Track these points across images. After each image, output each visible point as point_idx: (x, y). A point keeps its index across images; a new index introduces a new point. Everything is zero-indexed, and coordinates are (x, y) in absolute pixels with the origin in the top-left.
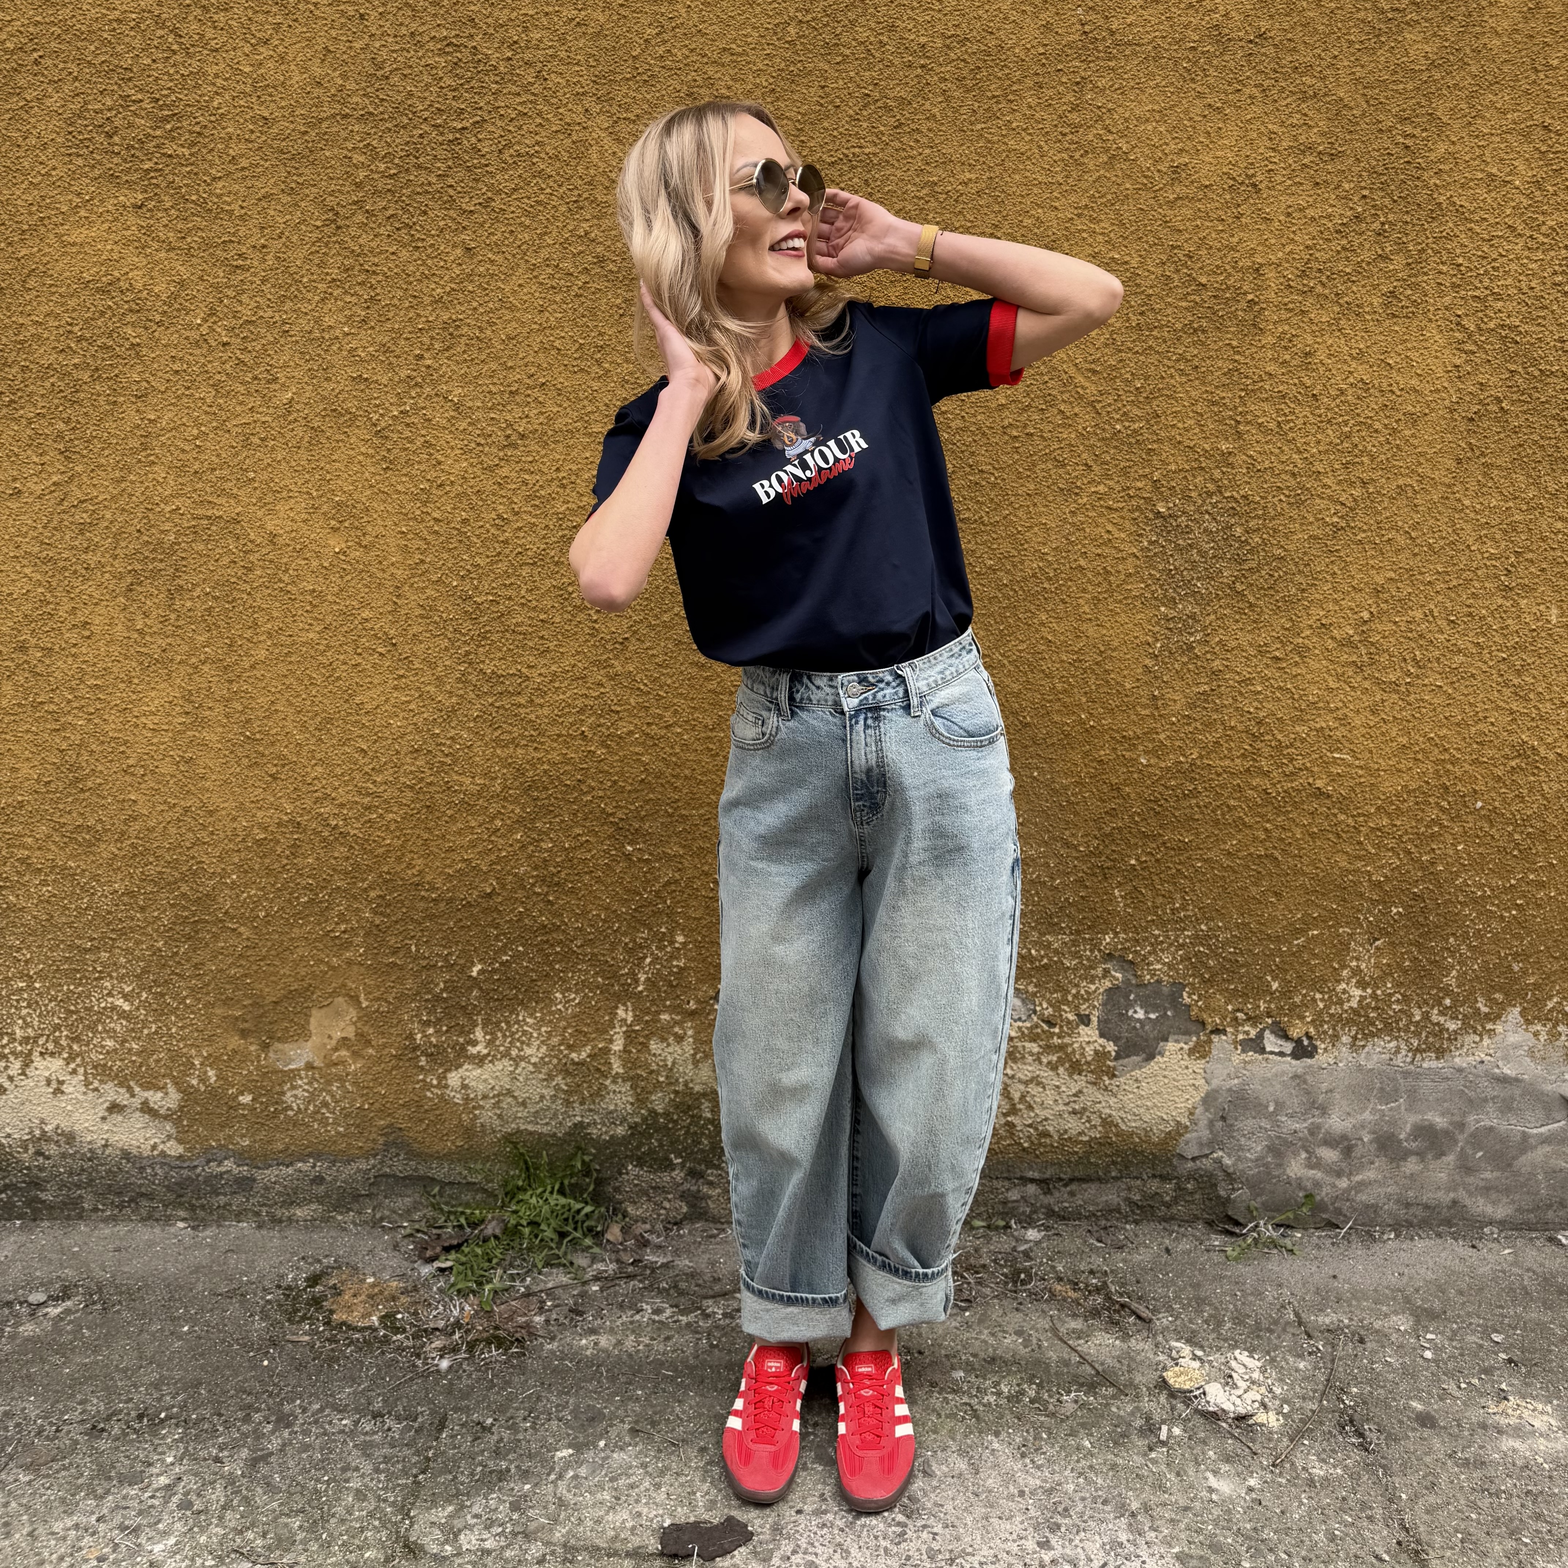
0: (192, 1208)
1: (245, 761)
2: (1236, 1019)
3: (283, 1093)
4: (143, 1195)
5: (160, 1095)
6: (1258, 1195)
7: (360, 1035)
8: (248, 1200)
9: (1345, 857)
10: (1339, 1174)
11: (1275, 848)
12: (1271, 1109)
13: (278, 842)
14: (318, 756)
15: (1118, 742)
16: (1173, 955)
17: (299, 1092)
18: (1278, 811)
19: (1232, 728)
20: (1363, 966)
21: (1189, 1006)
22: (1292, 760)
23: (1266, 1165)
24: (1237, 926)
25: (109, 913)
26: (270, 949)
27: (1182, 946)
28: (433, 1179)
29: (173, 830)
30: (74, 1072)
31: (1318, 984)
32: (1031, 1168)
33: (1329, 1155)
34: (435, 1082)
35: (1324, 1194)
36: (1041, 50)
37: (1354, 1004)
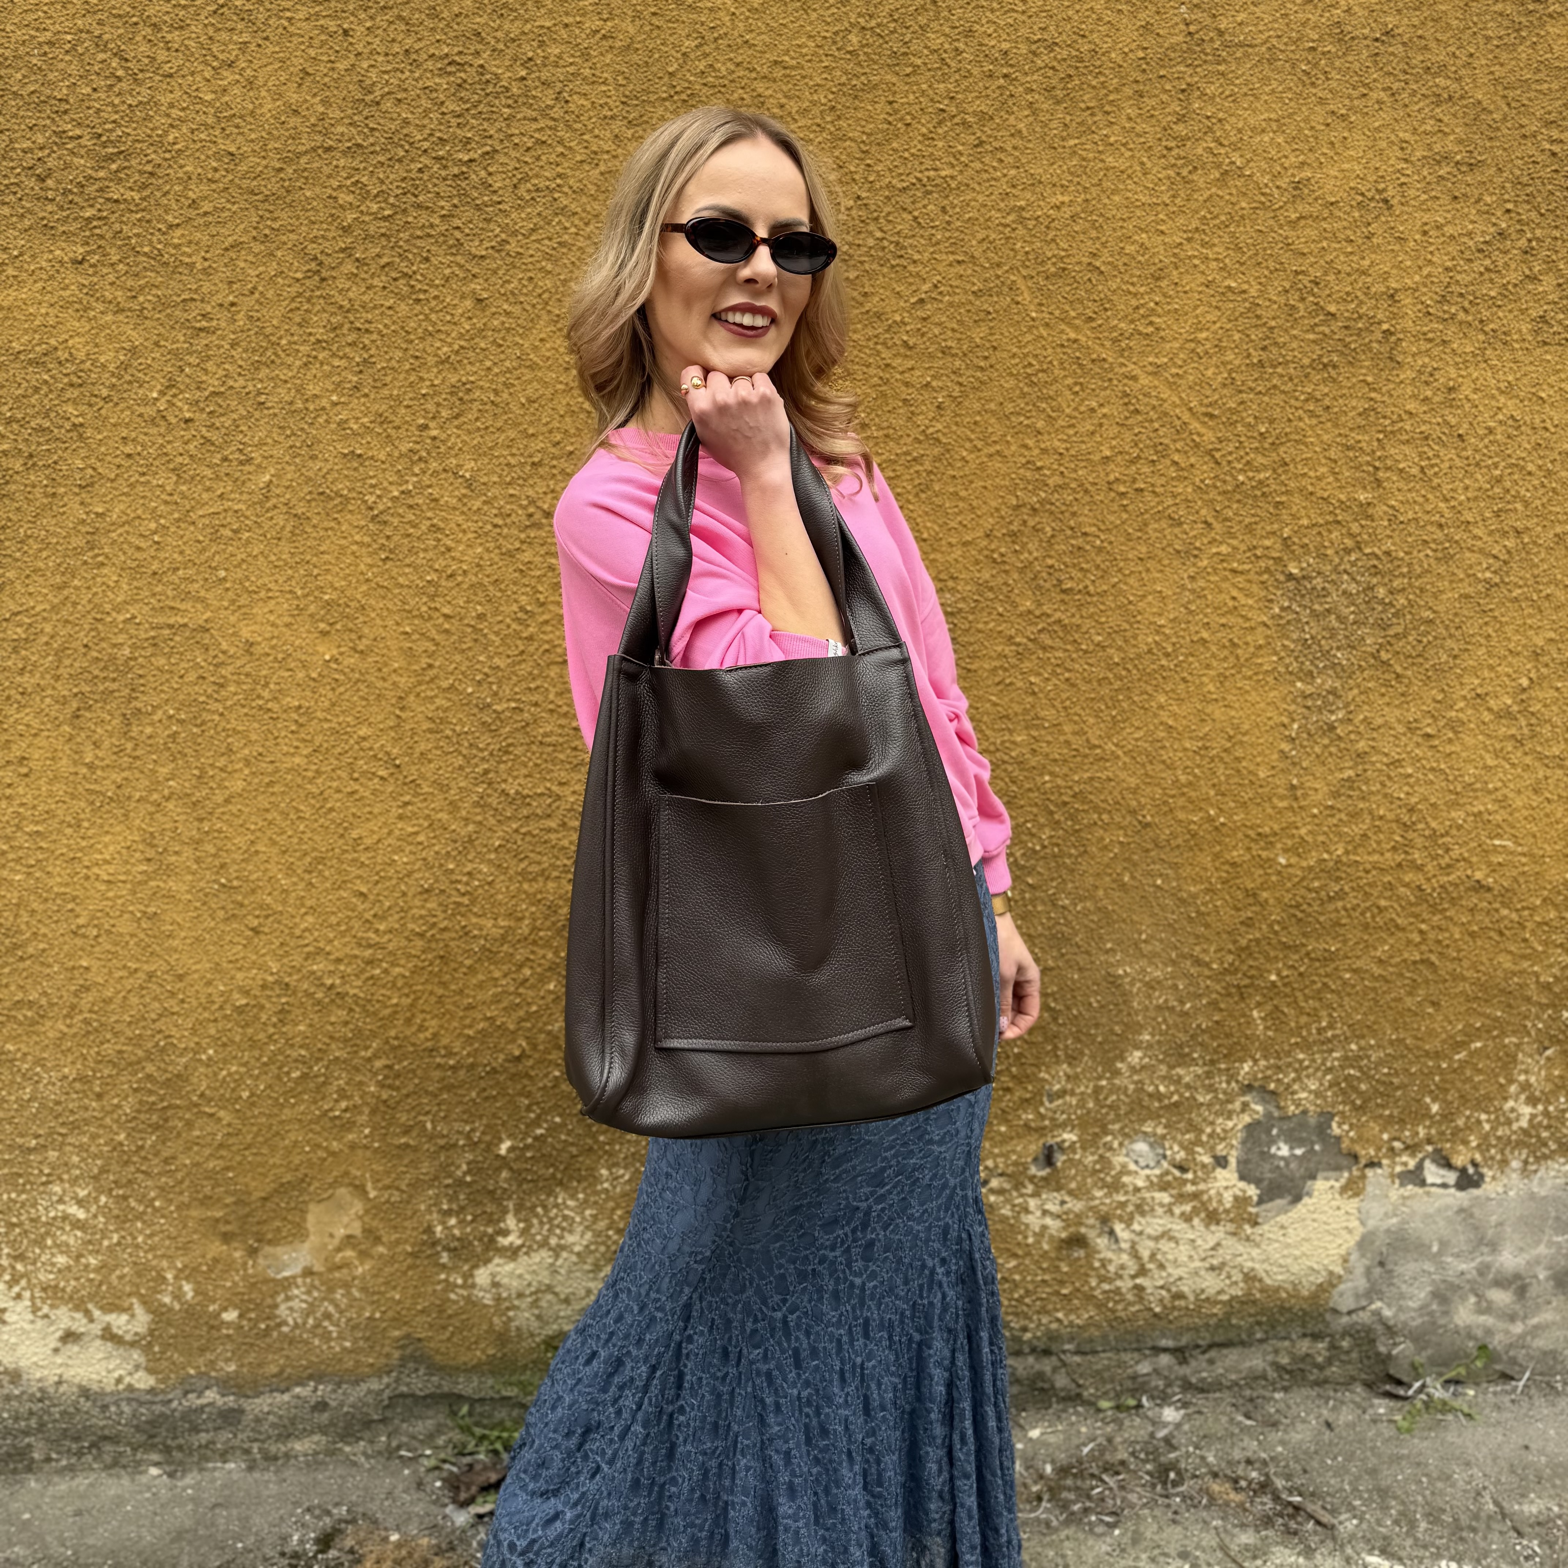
0: (167, 1450)
1: (221, 914)
2: (1392, 1149)
3: (276, 1306)
4: (106, 1438)
5: (124, 1317)
6: (1424, 1348)
7: (368, 1231)
8: (235, 1436)
9: (1509, 957)
10: (1512, 1318)
11: (1431, 951)
12: (1435, 1249)
13: (262, 1007)
14: (309, 903)
15: (1253, 840)
16: (1321, 1081)
17: (295, 1304)
18: (1434, 909)
19: (1381, 818)
20: (1533, 1079)
21: (1338, 1139)
22: (1448, 850)
23: (1431, 1314)
24: (1391, 1043)
25: (57, 1103)
26: (257, 1135)
27: (1330, 1070)
28: (460, 1398)
29: (134, 1000)
30: (19, 1297)
31: (1481, 1104)
32: (1164, 1336)
33: (1501, 1297)
34: (460, 1281)
35: (1497, 1342)
36: (1141, 54)
37: (1524, 1123)
